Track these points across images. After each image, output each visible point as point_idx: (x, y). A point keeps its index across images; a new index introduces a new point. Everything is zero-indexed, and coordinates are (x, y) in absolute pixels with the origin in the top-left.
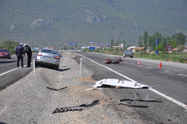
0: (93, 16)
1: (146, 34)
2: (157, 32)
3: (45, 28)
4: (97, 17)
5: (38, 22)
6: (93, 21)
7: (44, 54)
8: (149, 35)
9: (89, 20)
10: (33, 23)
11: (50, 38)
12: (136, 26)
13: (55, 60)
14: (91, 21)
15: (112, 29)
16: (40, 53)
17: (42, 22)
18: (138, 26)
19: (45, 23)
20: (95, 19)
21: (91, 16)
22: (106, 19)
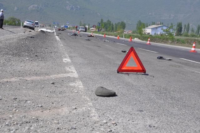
0: (71, 6)
1: (102, 20)
2: (108, 20)
3: (38, 11)
4: (74, 7)
5: (34, 7)
6: (71, 9)
7: (28, 22)
8: (103, 21)
9: (68, 8)
10: (30, 7)
11: (41, 18)
12: (99, 15)
13: (32, 25)
14: (69, 9)
15: (84, 15)
16: (26, 22)
17: (36, 7)
18: (100, 15)
19: (38, 8)
20: (72, 8)
21: (70, 5)
22: (80, 8)
